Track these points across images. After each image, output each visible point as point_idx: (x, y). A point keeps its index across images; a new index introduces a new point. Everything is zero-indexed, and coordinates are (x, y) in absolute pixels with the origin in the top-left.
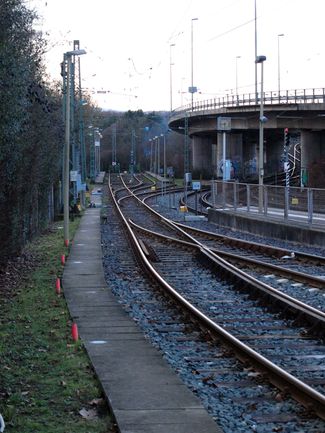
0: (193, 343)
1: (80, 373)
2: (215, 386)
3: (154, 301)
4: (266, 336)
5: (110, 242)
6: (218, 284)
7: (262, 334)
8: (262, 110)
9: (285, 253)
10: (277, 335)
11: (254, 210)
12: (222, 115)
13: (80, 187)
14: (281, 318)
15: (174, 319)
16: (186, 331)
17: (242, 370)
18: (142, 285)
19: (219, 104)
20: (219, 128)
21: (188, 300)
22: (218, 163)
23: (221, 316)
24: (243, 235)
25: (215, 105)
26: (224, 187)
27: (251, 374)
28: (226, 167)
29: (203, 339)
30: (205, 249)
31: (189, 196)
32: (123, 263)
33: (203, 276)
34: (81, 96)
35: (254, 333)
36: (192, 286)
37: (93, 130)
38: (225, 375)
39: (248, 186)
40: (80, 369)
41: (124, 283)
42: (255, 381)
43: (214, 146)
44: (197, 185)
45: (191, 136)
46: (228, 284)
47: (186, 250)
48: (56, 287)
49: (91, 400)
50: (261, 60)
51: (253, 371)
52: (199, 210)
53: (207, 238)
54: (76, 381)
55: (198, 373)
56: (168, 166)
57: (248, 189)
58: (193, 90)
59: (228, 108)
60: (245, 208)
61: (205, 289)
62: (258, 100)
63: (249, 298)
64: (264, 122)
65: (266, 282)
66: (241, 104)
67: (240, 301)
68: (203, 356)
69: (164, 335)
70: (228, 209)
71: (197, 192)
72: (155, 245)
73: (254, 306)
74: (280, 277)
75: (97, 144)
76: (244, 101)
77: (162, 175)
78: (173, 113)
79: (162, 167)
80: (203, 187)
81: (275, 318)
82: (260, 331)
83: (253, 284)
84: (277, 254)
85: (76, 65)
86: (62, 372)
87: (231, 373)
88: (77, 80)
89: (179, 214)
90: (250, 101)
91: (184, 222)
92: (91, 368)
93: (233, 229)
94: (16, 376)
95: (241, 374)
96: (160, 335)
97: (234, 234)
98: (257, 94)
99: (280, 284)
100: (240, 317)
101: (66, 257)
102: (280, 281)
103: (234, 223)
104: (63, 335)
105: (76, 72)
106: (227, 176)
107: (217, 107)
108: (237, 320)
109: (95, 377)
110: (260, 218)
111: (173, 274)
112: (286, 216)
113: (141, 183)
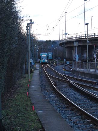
0: (69, 111)
1: (36, 121)
2: (77, 125)
3: (57, 98)
4: (92, 109)
5: (42, 80)
6: (76, 93)
7: (91, 108)
8: (87, 39)
9: (96, 83)
10: (95, 108)
11: (86, 70)
12: (75, 41)
13: (33, 64)
14: (96, 103)
15: (63, 104)
16: (67, 107)
17: (85, 119)
18: (53, 93)
19: (74, 38)
20: (75, 45)
21: (67, 98)
22: (74, 56)
23: (78, 102)
24: (83, 77)
25: (73, 38)
26: (76, 63)
27: (88, 121)
28: (77, 57)
29: (72, 110)
30: (72, 82)
31: (65, 66)
32: (47, 86)
33: (71, 90)
34: (32, 36)
35: (88, 107)
36: (68, 93)
37: (36, 46)
38: (80, 121)
39: (84, 62)
40: (36, 120)
41: (47, 93)
42: (89, 123)
43: (73, 51)
44: (68, 62)
45: (66, 48)
46: (79, 93)
47: (65, 82)
48: (27, 94)
49: (39, 129)
50: (87, 24)
51: (88, 120)
52: (69, 70)
53: (72, 79)
54: (34, 123)
55: (71, 120)
56: (59, 57)
57: (84, 64)
58: (66, 34)
59: (77, 39)
60: (83, 69)
61: (72, 94)
62: (86, 36)
63: (86, 97)
64: (88, 43)
65: (90, 92)
66: (80, 38)
67: (83, 98)
68: (73, 115)
69: (60, 109)
70: (78, 69)
71: (68, 64)
72: (56, 81)
73: (87, 99)
74: (95, 90)
75: (37, 51)
76: (82, 37)
77: (57, 60)
78: (60, 41)
79: (57, 57)
80: (70, 63)
81: (94, 103)
82: (90, 107)
83: (87, 92)
84: (93, 83)
85: (31, 27)
86: (30, 121)
87: (82, 120)
88: (31, 31)
89: (63, 71)
90: (83, 37)
91: (64, 74)
92: (39, 119)
93: (79, 76)
94: (16, 122)
95: (85, 121)
96: (59, 109)
97: (80, 77)
98: (85, 35)
99: (95, 92)
100: (83, 103)
101: (29, 85)
102: (95, 91)
103: (80, 74)
104: (30, 109)
105: (31, 29)
106: (77, 60)
107: (73, 39)
108: (83, 104)
109: (40, 122)
110: (88, 72)
111: (62, 90)
112: (96, 71)
113: (51, 62)
